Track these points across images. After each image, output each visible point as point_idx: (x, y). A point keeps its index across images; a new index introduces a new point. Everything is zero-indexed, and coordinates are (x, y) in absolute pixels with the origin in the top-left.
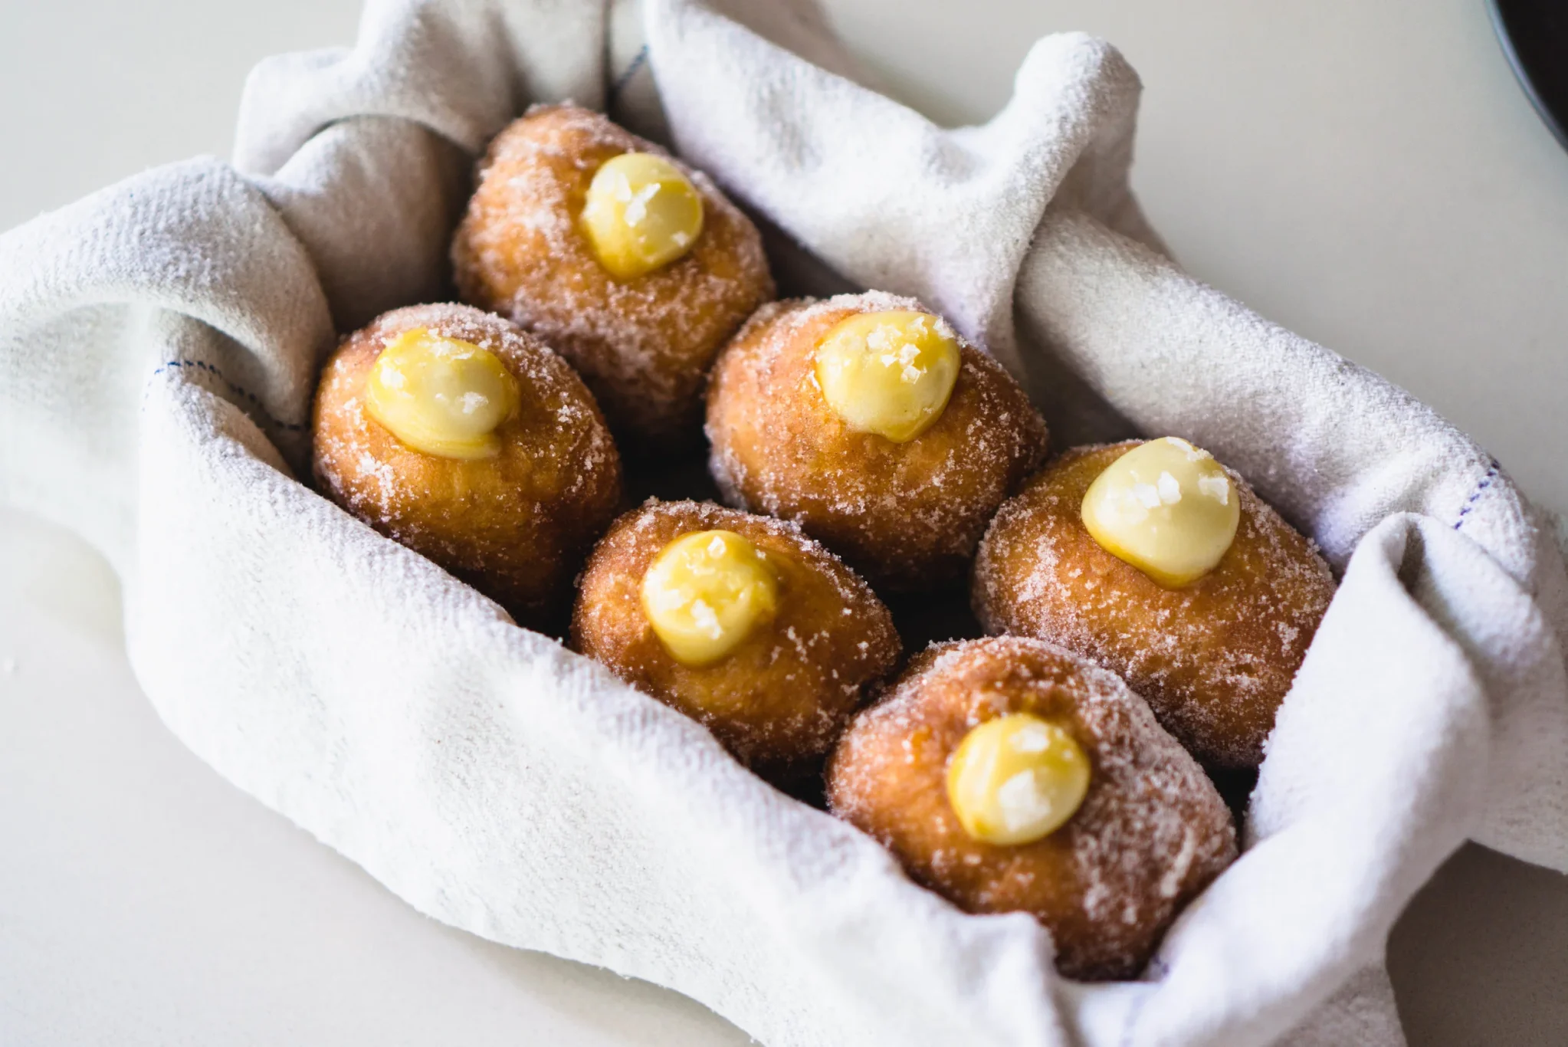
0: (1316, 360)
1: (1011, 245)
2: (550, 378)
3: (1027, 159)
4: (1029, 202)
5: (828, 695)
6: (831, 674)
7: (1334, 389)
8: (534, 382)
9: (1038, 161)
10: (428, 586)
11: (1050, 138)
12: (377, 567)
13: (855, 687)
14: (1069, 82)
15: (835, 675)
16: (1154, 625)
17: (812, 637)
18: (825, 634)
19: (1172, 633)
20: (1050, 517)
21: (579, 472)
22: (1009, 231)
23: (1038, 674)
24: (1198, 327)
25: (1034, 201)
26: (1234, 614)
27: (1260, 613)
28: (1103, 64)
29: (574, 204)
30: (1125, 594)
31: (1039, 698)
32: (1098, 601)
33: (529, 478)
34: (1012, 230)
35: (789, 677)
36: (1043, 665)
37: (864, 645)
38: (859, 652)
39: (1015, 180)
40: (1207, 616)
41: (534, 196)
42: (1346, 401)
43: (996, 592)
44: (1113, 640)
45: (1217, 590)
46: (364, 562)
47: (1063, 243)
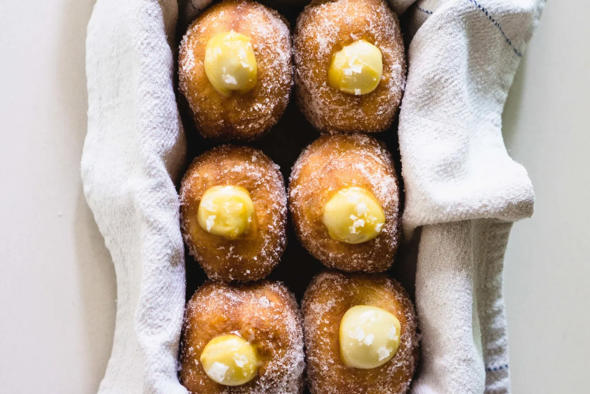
0: (462, 350)
1: (427, 218)
2: (269, 90)
3: (459, 204)
4: (444, 216)
5: (223, 272)
6: (231, 269)
7: (455, 363)
8: (263, 88)
9: (461, 209)
10: (151, 121)
11: (474, 207)
12: (146, 98)
13: (232, 279)
14: (504, 196)
15: (231, 270)
16: (327, 359)
17: (236, 255)
18: (240, 258)
19: (328, 367)
20: (343, 298)
21: (245, 125)
22: (430, 216)
23: (274, 340)
24: (449, 300)
25: (446, 217)
26: (349, 383)
27: (355, 391)
28: (521, 202)
29: (337, 47)
30: (330, 344)
31: (264, 347)
32: (322, 335)
33: (229, 112)
34: (431, 216)
35: (218, 257)
36: (279, 338)
37: (248, 272)
38: (245, 272)
39: (447, 206)
40: (341, 375)
41: (327, 33)
42: (454, 370)
43: (313, 290)
44: (316, 347)
45: (352, 373)
46: (144, 93)
47: (448, 232)
